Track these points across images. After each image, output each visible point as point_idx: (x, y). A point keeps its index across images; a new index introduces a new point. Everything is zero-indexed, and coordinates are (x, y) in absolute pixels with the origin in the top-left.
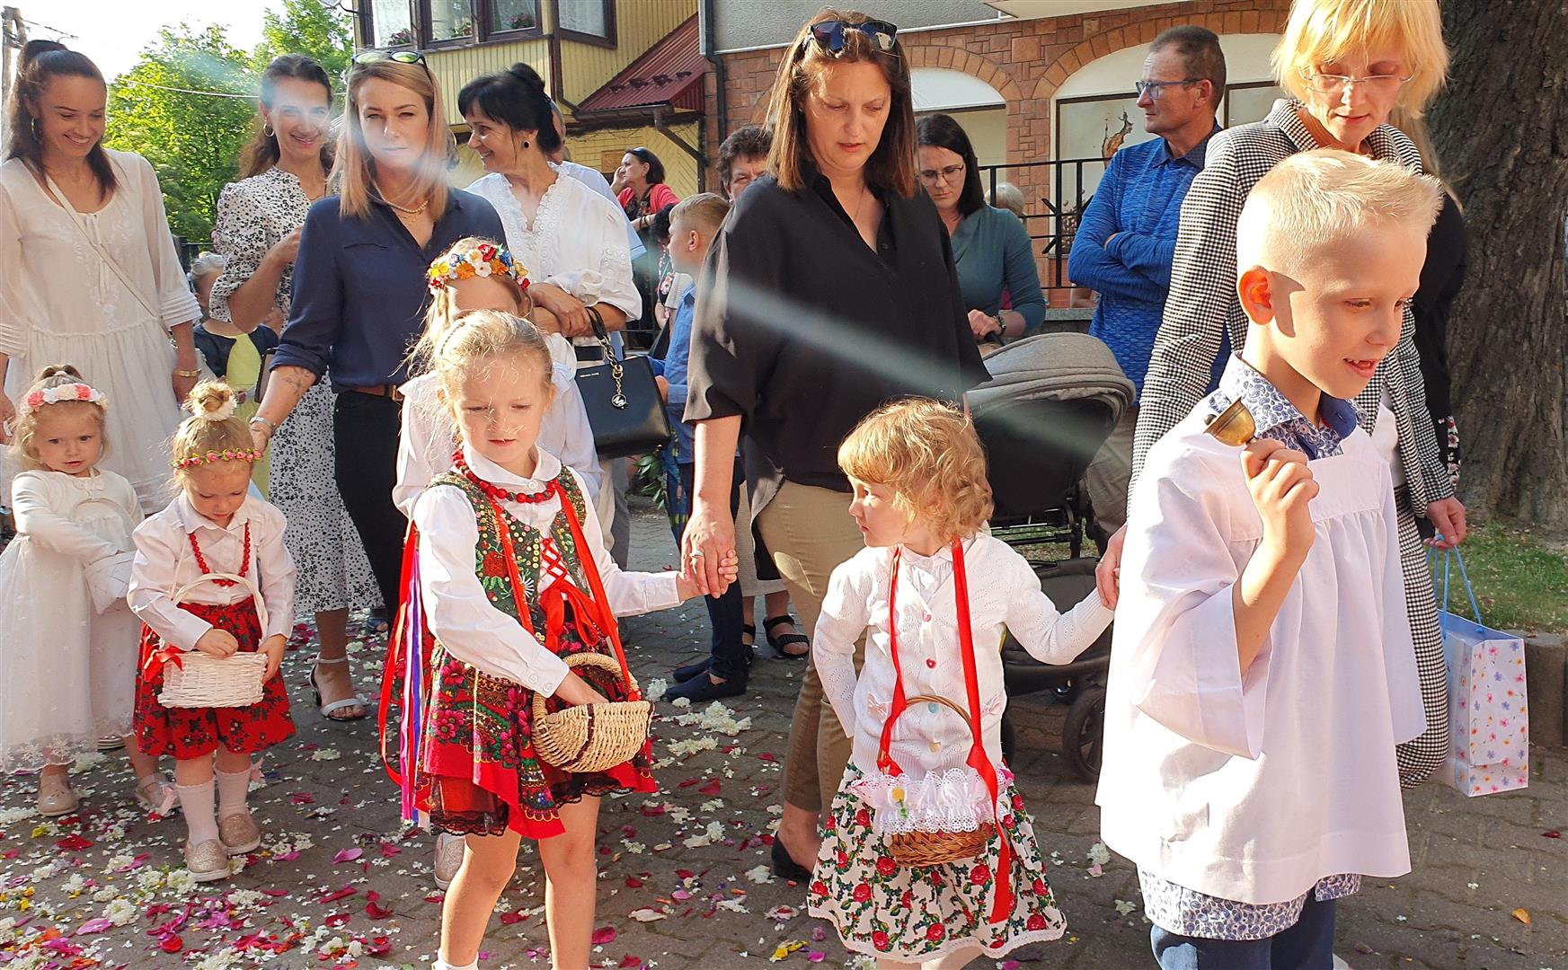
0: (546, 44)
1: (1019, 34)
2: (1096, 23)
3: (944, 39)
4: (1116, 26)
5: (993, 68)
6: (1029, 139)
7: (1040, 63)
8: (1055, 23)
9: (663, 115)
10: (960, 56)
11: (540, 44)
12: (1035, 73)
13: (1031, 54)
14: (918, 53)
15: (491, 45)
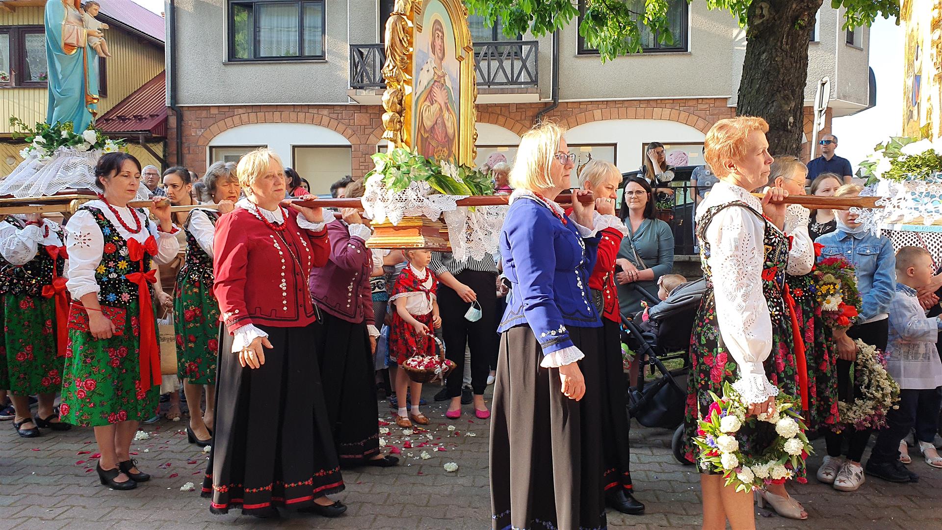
1: (359, 111)
3: (317, 109)
5: (344, 127)
7: (370, 127)
8: (378, 108)
9: (145, 138)
10: (326, 120)
12: (367, 131)
13: (364, 122)
14: (301, 115)
15: (24, 88)
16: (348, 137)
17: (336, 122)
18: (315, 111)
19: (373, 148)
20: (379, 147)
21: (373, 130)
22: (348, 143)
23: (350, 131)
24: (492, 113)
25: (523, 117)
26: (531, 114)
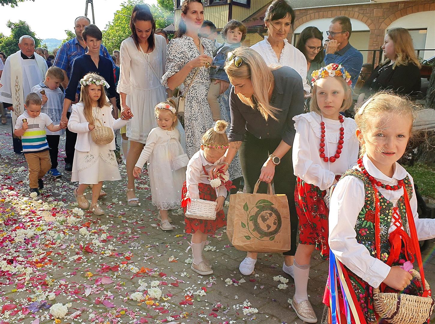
0: (228, 6)
1: (377, 8)
2: (403, 4)
3: (352, 8)
4: (410, 6)
5: (367, 18)
6: (376, 42)
7: (383, 17)
8: (389, 4)
9: (260, 29)
10: (356, 14)
11: (226, 6)
12: (381, 21)
13: (380, 14)
14: (343, 12)
15: (212, 6)
16: (369, 25)
17: (362, 16)
19: (383, 31)
21: (384, 19)
22: (368, 29)
23: (370, 21)
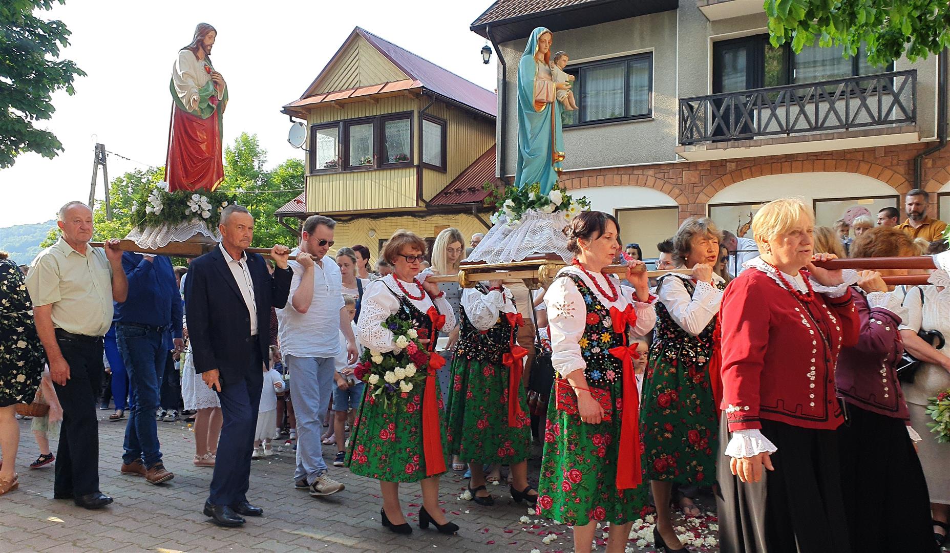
0: (415, 171)
1: (687, 169)
2: (735, 164)
3: (642, 170)
4: (746, 165)
5: (671, 187)
7: (700, 184)
8: (709, 164)
9: (477, 208)
10: (651, 180)
11: (412, 170)
12: (696, 190)
13: (694, 180)
14: (625, 178)
15: (383, 170)
16: (675, 196)
17: (662, 182)
18: (640, 172)
19: (703, 207)
20: (710, 206)
21: (703, 188)
22: (675, 203)
23: (677, 191)
24: (852, 160)
25: (895, 162)
26: (907, 157)
